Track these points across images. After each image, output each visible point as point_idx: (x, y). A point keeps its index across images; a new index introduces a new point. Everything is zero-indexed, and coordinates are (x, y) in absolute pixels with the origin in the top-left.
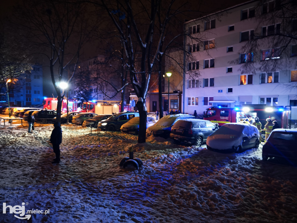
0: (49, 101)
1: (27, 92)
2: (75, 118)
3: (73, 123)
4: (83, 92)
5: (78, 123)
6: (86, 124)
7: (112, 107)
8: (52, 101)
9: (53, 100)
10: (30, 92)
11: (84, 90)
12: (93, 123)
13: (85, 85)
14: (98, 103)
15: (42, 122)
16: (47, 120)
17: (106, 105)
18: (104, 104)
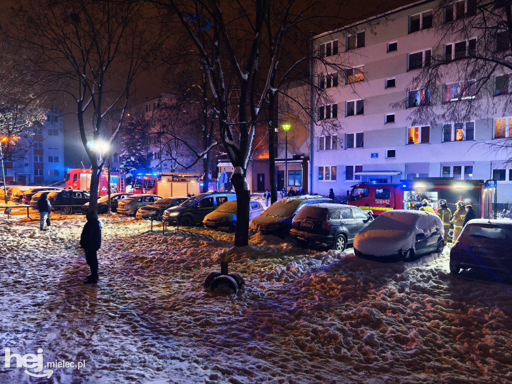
0: (76, 175)
1: (36, 159)
2: (123, 203)
3: (119, 213)
4: (135, 159)
5: (127, 212)
6: (142, 214)
7: (187, 184)
8: (81, 175)
9: (83, 173)
10: (41, 159)
11: (137, 155)
12: (154, 212)
13: (139, 146)
14: (162, 177)
15: (63, 211)
16: (72, 207)
17: (176, 181)
18: (173, 180)
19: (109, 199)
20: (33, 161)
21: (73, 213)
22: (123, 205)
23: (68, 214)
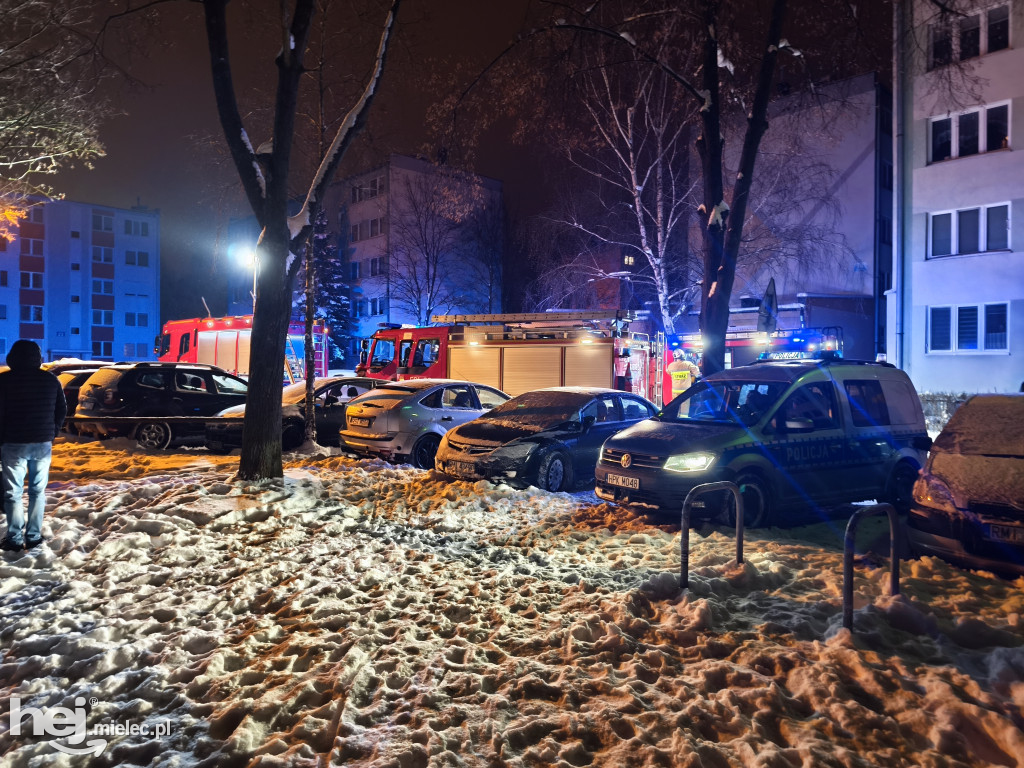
0: (186, 336)
1: (97, 319)
2: (367, 411)
3: (348, 450)
4: (328, 313)
5: (388, 445)
6: (473, 458)
7: (563, 351)
8: (202, 335)
9: (205, 328)
10: (109, 319)
11: (333, 303)
12: (526, 450)
13: (338, 281)
14: (466, 329)
15: (139, 437)
16: (173, 423)
17: (518, 341)
18: (506, 337)
19: (309, 396)
20: (91, 323)
21: (174, 449)
22: (371, 419)
23: (156, 450)
